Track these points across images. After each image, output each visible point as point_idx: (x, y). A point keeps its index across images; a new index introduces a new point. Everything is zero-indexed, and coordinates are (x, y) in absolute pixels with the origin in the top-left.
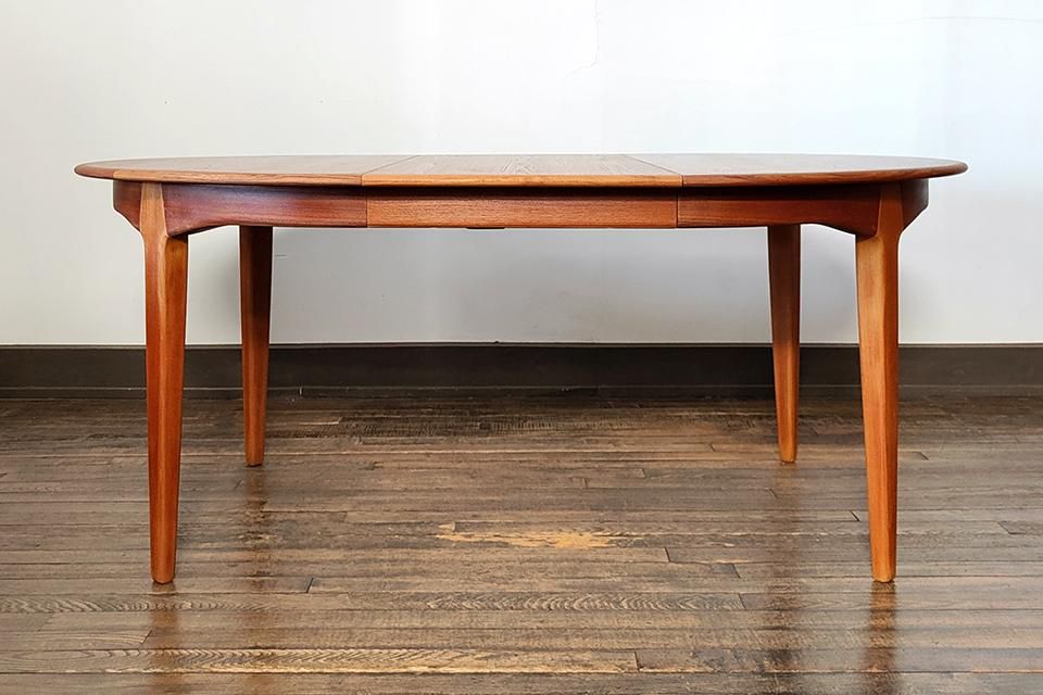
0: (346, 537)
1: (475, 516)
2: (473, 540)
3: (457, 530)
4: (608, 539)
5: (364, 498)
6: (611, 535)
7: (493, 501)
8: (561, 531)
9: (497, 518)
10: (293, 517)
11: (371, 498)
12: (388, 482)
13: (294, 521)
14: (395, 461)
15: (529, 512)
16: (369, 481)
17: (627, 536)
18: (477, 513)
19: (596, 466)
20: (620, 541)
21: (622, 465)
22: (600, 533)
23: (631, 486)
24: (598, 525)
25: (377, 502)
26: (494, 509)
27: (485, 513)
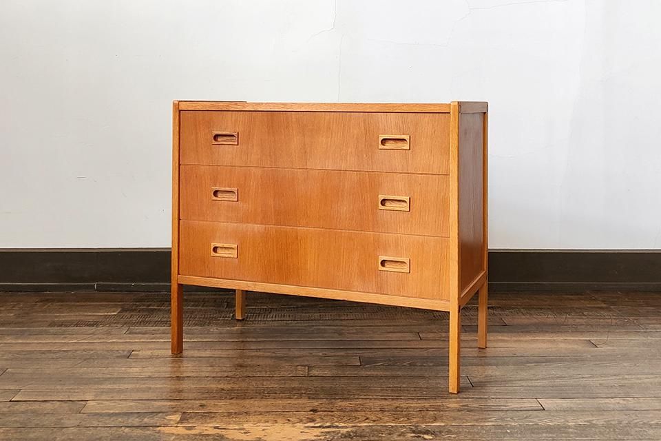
0: (75, 430)
1: (202, 406)
2: (193, 432)
3: (181, 421)
4: (317, 431)
5: (109, 386)
6: (320, 427)
7: (223, 389)
8: (276, 421)
9: (222, 406)
10: (36, 406)
11: (115, 386)
12: (137, 369)
13: (34, 412)
14: (150, 349)
15: (252, 401)
16: (120, 369)
17: (337, 427)
18: (204, 402)
19: (321, 354)
20: (329, 432)
21: (342, 353)
22: (312, 424)
23: (347, 373)
24: (310, 414)
25: (120, 391)
26: (221, 398)
27: (212, 402)
